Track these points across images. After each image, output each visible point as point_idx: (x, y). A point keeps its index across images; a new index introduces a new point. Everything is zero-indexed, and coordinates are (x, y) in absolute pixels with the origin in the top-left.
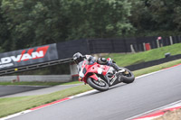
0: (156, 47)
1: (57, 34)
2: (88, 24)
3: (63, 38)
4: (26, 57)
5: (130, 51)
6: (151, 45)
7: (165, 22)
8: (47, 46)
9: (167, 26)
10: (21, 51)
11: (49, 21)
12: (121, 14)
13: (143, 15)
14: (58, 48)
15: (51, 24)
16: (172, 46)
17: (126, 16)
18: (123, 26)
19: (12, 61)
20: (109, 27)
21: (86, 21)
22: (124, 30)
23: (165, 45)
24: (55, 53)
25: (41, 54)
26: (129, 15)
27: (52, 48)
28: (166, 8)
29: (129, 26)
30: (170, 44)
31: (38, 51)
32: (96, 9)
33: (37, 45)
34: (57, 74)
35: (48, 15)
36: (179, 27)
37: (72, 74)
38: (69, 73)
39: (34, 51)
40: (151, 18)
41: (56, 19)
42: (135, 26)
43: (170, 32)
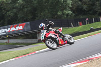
0: (85, 24)
1: (30, 17)
2: (47, 11)
3: (33, 18)
4: (13, 29)
5: (71, 26)
6: (83, 23)
7: (90, 10)
8: (24, 23)
9: (91, 12)
10: (10, 26)
11: (26, 9)
12: (66, 5)
13: (78, 6)
15: (27, 11)
16: (95, 23)
17: (68, 6)
18: (67, 12)
19: (5, 32)
20: (59, 13)
21: (46, 9)
22: (67, 15)
23: (90, 23)
24: (29, 27)
25: (21, 28)
26: (70, 6)
27: (27, 25)
28: (91, 2)
29: (70, 12)
30: (93, 22)
31: (19, 26)
32: (52, 3)
33: (19, 23)
34: (30, 39)
35: (25, 6)
36: (98, 13)
38: (37, 38)
39: (17, 26)
40: (83, 8)
41: (30, 8)
42: (74, 12)
43: (93, 16)
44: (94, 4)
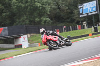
0: (63, 32)
1: (8, 22)
2: (26, 17)
3: (12, 24)
6: (60, 30)
7: (68, 18)
9: (69, 20)
11: (4, 14)
12: (44, 12)
13: (56, 14)
14: (9, 30)
15: (6, 16)
16: (72, 32)
17: (47, 14)
18: (45, 19)
20: (37, 20)
21: (25, 16)
22: (45, 22)
23: (68, 31)
24: (7, 32)
26: (49, 13)
27: (5, 29)
28: (69, 11)
29: (48, 19)
30: (70, 31)
34: (7, 43)
35: (4, 11)
36: (76, 21)
37: (16, 44)
38: (14, 44)
40: (61, 16)
41: (8, 13)
42: (52, 19)
43: (70, 24)
44: (72, 13)
